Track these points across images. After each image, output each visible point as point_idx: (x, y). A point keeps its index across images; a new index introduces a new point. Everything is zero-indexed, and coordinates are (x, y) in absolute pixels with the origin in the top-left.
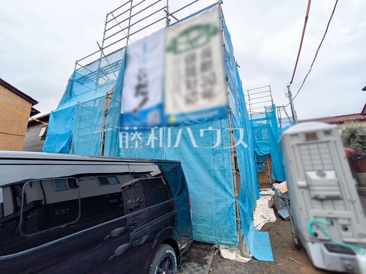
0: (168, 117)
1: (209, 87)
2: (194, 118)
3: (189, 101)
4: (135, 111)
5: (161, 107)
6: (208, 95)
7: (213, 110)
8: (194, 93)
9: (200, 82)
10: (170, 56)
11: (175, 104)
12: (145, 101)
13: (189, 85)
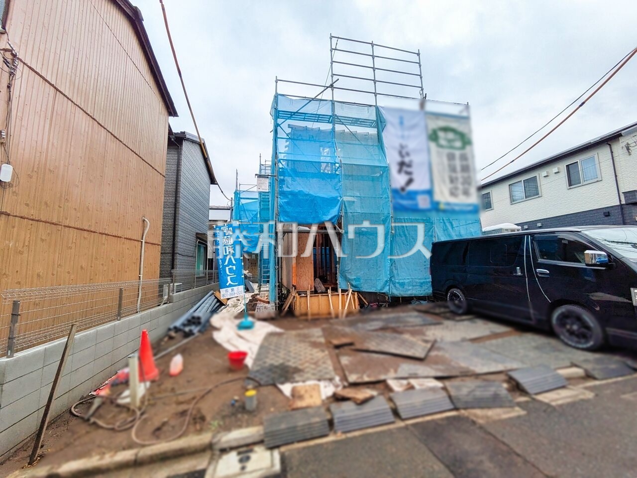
0: (438, 203)
1: (466, 186)
2: (457, 208)
3: (453, 194)
4: (403, 189)
5: (430, 192)
6: (466, 193)
7: (469, 205)
8: (456, 188)
9: (460, 180)
10: (433, 145)
11: (442, 193)
12: (410, 181)
13: (452, 180)
